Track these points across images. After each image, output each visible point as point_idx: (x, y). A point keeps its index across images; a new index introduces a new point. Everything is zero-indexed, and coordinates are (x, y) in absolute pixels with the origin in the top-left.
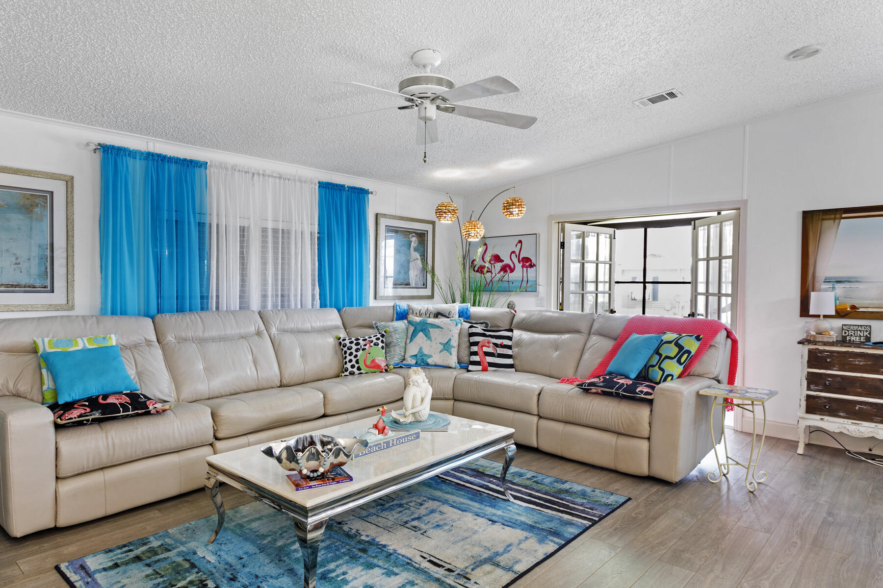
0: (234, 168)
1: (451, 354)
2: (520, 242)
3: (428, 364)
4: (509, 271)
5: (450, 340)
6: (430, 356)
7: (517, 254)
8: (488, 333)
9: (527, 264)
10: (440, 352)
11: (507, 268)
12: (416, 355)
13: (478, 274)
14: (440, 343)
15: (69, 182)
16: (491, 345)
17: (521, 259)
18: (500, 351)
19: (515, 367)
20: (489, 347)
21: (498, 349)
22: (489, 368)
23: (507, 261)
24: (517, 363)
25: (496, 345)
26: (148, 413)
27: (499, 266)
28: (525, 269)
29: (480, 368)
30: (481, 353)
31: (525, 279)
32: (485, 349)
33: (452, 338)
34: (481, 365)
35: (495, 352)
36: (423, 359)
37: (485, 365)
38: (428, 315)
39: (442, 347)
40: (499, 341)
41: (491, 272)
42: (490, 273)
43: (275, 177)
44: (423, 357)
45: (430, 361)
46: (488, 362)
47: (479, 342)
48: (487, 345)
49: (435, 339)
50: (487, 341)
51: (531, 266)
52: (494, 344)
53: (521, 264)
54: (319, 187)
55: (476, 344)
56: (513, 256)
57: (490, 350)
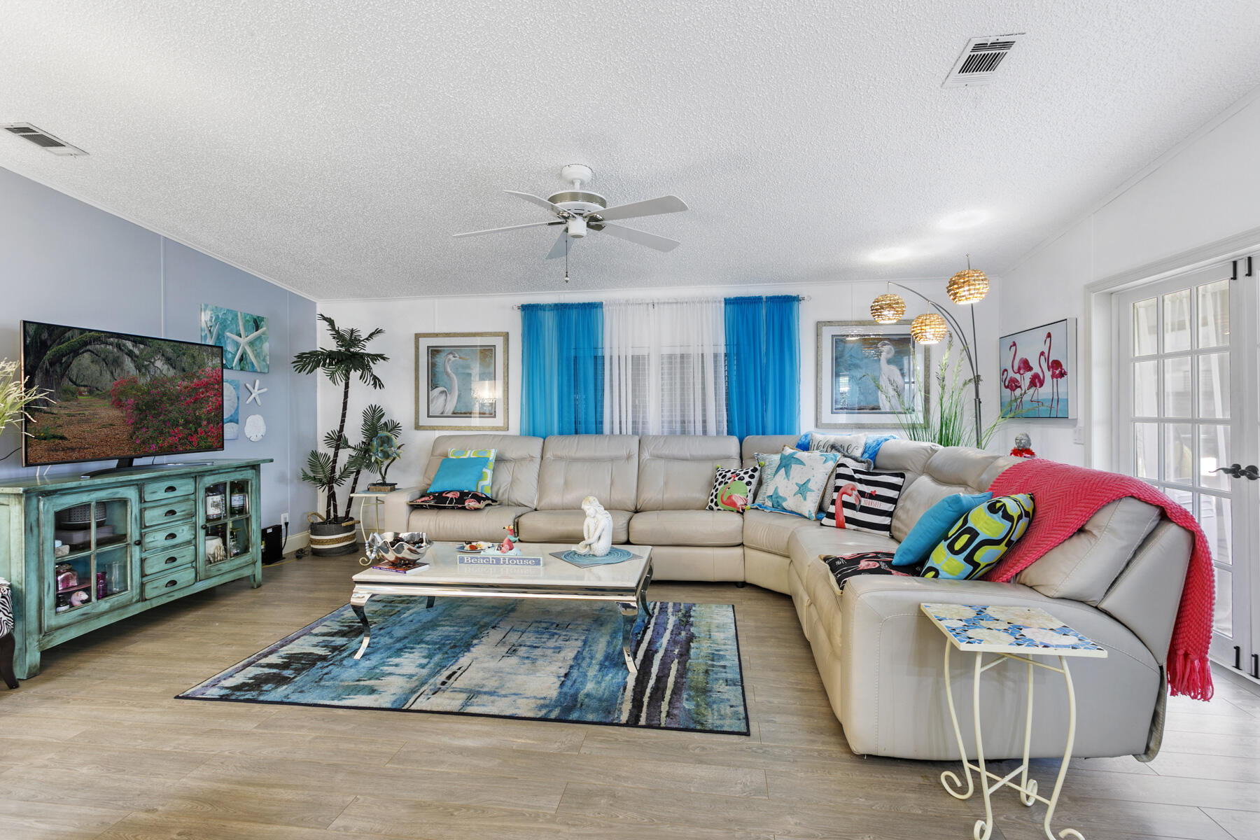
0: (627, 303)
1: (805, 499)
2: (1049, 335)
3: (784, 510)
4: (1038, 384)
5: (809, 480)
6: (785, 500)
7: (1046, 354)
8: (857, 476)
9: (1057, 372)
10: (795, 495)
11: (1037, 380)
12: (771, 496)
13: (1008, 390)
14: (797, 484)
15: (506, 336)
16: (856, 493)
17: (1050, 364)
18: (865, 502)
19: (893, 529)
20: (850, 496)
21: (863, 499)
22: (847, 525)
23: (1036, 369)
24: (896, 523)
25: (862, 494)
26: (464, 508)
27: (1028, 375)
28: (1055, 380)
29: (833, 522)
30: (838, 503)
31: (1056, 397)
32: (845, 498)
33: (812, 478)
34: (834, 519)
35: (857, 504)
36: (778, 502)
37: (841, 519)
38: (825, 449)
39: (798, 488)
40: (868, 489)
41: (1020, 387)
42: (1019, 389)
43: (671, 303)
44: (779, 500)
45: (785, 505)
46: (845, 517)
47: (841, 487)
48: (849, 492)
49: (793, 478)
50: (851, 487)
51: (1062, 374)
52: (860, 492)
53: (1051, 373)
54: (726, 304)
55: (837, 489)
56: (1042, 357)
57: (851, 500)
